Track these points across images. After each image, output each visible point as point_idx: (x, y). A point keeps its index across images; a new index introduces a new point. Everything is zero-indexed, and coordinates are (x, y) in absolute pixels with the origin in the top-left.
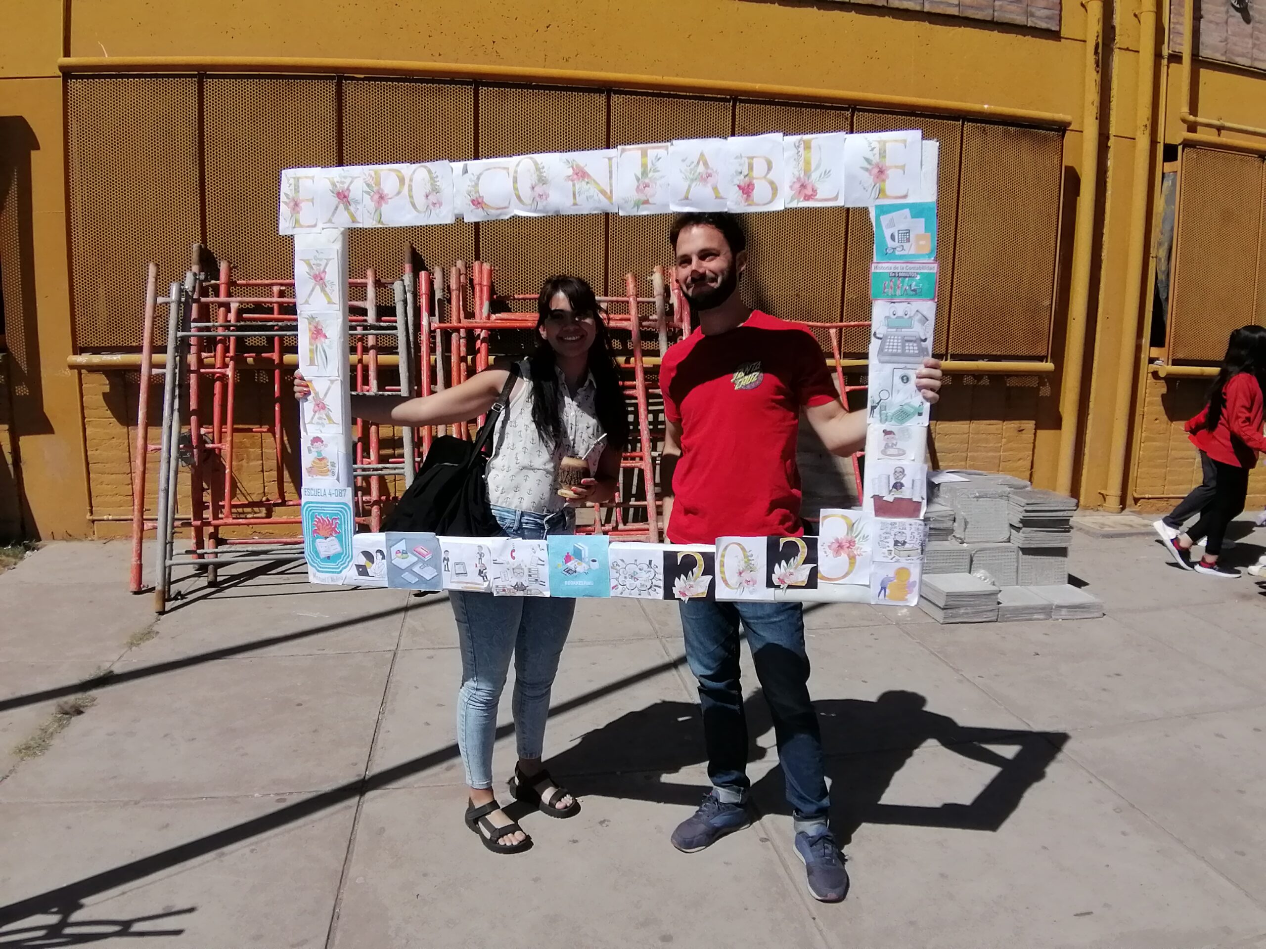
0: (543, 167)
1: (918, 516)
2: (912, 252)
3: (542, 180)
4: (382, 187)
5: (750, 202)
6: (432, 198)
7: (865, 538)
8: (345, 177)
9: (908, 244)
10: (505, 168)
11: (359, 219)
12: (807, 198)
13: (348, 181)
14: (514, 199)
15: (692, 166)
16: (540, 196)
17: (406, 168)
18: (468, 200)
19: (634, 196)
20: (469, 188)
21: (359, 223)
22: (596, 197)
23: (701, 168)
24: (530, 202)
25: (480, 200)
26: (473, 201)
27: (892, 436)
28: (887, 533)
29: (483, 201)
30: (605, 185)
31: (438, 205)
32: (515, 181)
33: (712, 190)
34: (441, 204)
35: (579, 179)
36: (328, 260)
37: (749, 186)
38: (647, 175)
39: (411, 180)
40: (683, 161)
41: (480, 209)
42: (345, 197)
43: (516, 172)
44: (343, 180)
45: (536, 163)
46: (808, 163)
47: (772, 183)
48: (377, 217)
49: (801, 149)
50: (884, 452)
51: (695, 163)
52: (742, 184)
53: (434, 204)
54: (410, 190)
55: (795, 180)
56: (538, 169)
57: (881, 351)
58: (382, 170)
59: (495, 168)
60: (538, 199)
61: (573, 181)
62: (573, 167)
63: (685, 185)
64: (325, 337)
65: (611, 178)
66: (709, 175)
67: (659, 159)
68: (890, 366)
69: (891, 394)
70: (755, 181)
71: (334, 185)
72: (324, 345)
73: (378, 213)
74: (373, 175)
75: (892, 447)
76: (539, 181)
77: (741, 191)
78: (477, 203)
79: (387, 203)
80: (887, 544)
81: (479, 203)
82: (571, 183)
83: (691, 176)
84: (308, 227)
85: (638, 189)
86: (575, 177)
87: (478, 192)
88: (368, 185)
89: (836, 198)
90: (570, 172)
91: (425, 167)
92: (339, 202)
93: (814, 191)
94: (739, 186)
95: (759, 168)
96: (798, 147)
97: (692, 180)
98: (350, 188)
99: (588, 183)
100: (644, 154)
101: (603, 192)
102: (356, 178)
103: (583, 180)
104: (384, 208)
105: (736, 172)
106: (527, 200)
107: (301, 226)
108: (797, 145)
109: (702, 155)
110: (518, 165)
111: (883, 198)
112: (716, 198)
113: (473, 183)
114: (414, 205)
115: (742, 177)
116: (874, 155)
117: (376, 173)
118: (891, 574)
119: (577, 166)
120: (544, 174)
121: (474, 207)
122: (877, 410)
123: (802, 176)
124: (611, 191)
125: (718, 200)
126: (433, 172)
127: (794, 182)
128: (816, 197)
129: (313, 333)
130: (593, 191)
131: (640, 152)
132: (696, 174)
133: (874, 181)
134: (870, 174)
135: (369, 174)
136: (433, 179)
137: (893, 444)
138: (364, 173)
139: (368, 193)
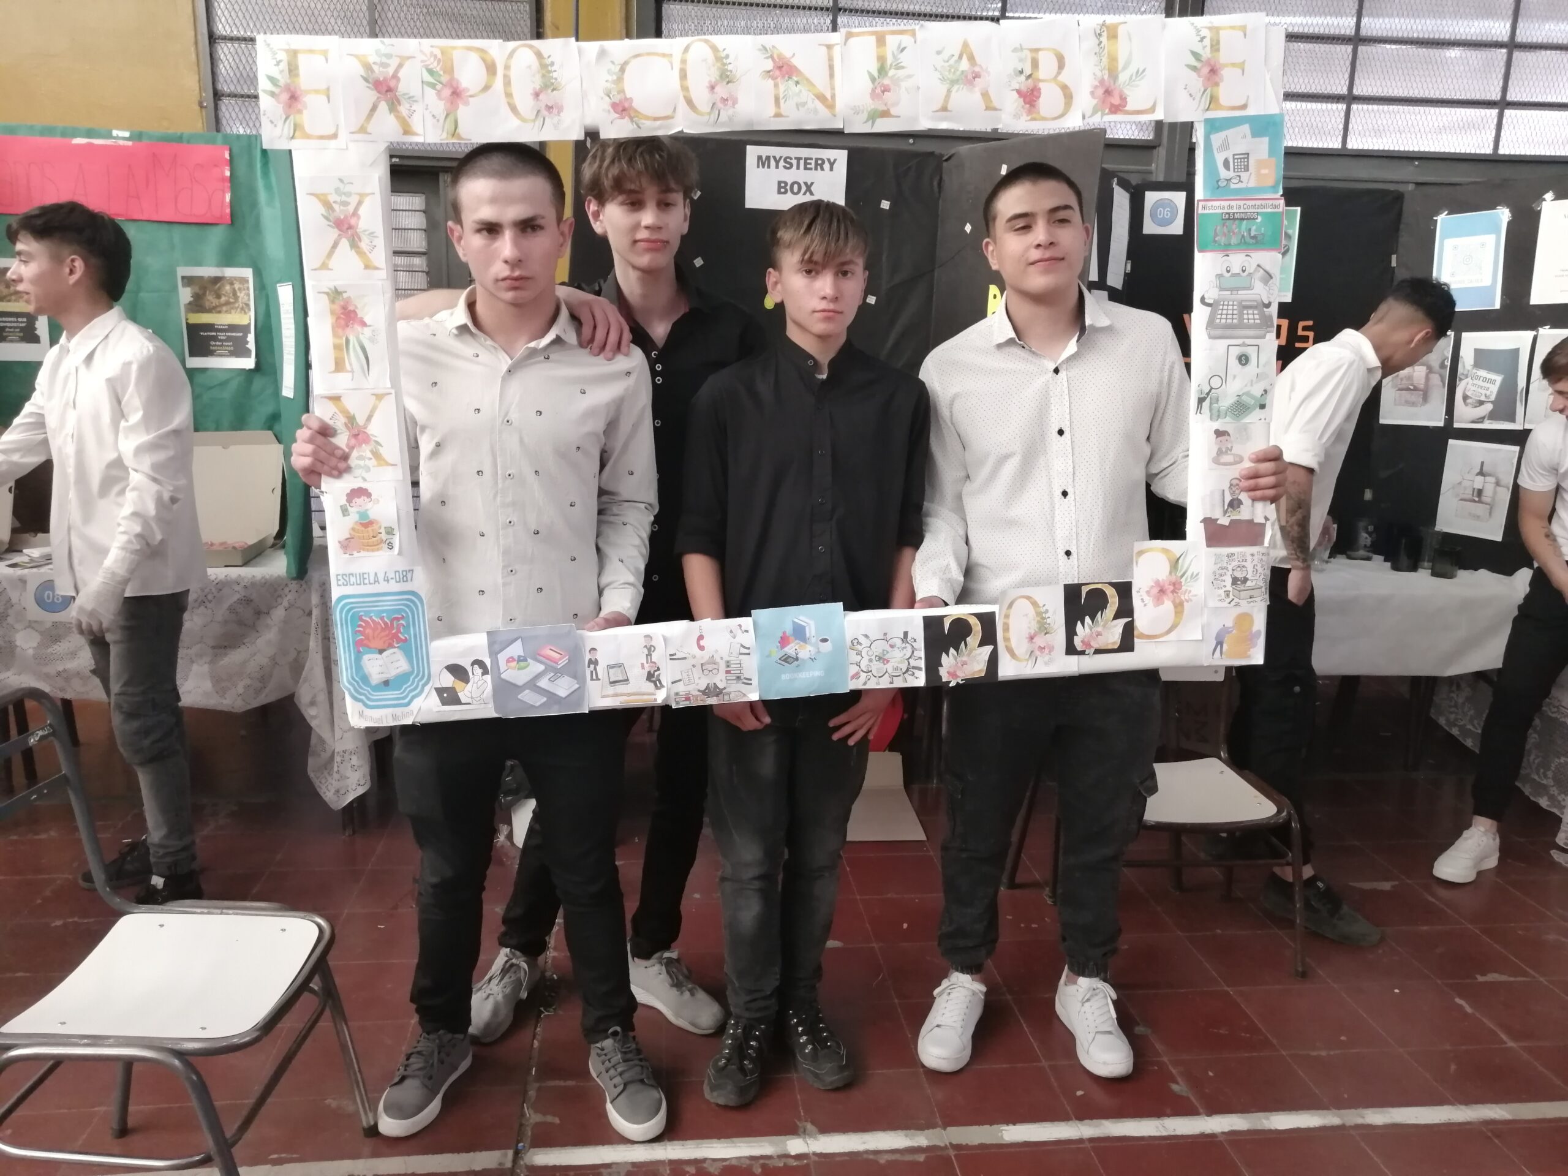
0: (727, 57)
1: (1262, 543)
2: (1252, 184)
3: (726, 77)
4: (456, 75)
5: (1034, 116)
6: (546, 98)
7: (1195, 577)
8: (389, 56)
9: (1247, 174)
10: (664, 55)
11: (419, 130)
12: (1115, 109)
13: (394, 63)
14: (682, 106)
15: (952, 62)
16: (724, 100)
17: (496, 48)
18: (606, 103)
19: (869, 104)
20: (608, 85)
21: (416, 134)
22: (810, 105)
23: (965, 65)
24: (709, 110)
25: (626, 105)
26: (614, 106)
27: (1226, 437)
28: (1222, 568)
29: (631, 107)
30: (822, 85)
31: (555, 111)
32: (683, 75)
33: (980, 96)
34: (560, 109)
35: (783, 77)
36: (362, 197)
37: (1032, 90)
38: (886, 74)
39: (507, 67)
40: (939, 53)
41: (627, 120)
42: (389, 90)
43: (684, 61)
44: (384, 60)
45: (714, 49)
46: (1113, 59)
47: (1065, 88)
48: (449, 125)
49: (1104, 39)
50: (1216, 461)
51: (956, 57)
52: (1024, 88)
53: (549, 108)
54: (507, 82)
55: (1097, 83)
56: (720, 59)
57: (1211, 324)
58: (454, 48)
59: (649, 54)
60: (720, 105)
61: (774, 78)
62: (772, 57)
63: (943, 89)
64: (364, 324)
65: (832, 76)
66: (977, 76)
67: (903, 49)
68: (1223, 344)
69: (1224, 381)
70: (1041, 85)
71: (368, 67)
72: (361, 337)
73: (451, 118)
74: (439, 56)
75: (1226, 452)
76: (721, 76)
77: (1021, 100)
78: (622, 108)
79: (467, 103)
80: (1224, 584)
81: (624, 110)
82: (771, 82)
83: (951, 76)
84: (322, 137)
85: (874, 94)
86: (777, 73)
87: (622, 91)
88: (431, 72)
89: (1152, 109)
90: (769, 65)
91: (531, 47)
92: (378, 98)
93: (1123, 99)
94: (1019, 92)
95: (1047, 66)
96: (1100, 35)
97: (953, 82)
98: (400, 75)
99: (797, 83)
100: (881, 41)
101: (821, 98)
102: (409, 58)
103: (790, 78)
104: (463, 113)
105: (1015, 70)
106: (703, 105)
107: (308, 137)
108: (1098, 32)
109: (966, 45)
110: (687, 49)
111: (1216, 109)
112: (988, 108)
113: (615, 77)
114: (514, 109)
115: (1023, 78)
116: (1204, 47)
117: (443, 53)
118: (1229, 624)
119: (780, 56)
120: (730, 67)
121: (617, 115)
122: (1206, 404)
123: (1106, 77)
124: (833, 96)
125: (989, 113)
126: (546, 55)
127: (1096, 87)
128: (1126, 109)
129: (338, 318)
130: (806, 95)
131: (873, 38)
132: (958, 73)
133: (1204, 85)
134: (1199, 76)
135: (432, 53)
136: (545, 66)
137: (1227, 449)
138: (421, 51)
139: (433, 86)
